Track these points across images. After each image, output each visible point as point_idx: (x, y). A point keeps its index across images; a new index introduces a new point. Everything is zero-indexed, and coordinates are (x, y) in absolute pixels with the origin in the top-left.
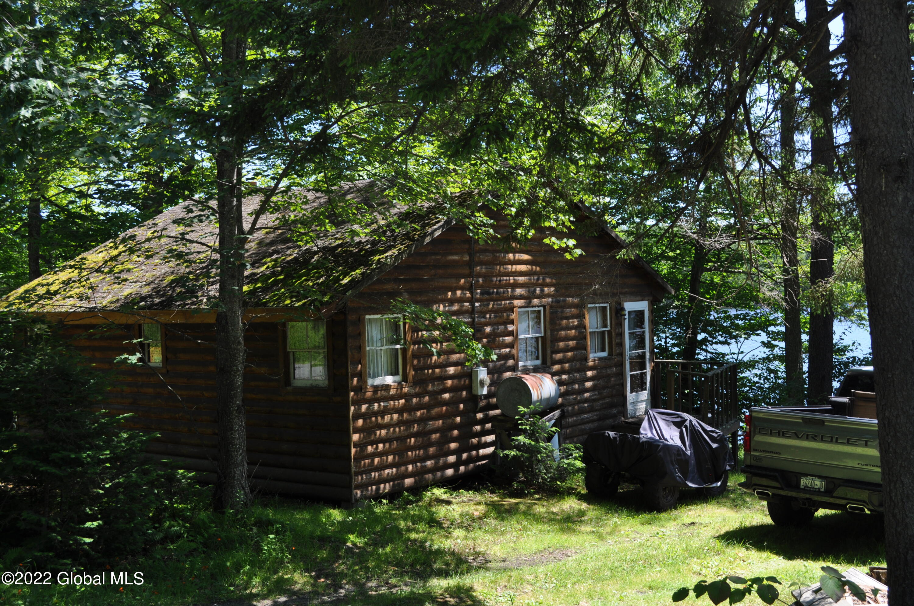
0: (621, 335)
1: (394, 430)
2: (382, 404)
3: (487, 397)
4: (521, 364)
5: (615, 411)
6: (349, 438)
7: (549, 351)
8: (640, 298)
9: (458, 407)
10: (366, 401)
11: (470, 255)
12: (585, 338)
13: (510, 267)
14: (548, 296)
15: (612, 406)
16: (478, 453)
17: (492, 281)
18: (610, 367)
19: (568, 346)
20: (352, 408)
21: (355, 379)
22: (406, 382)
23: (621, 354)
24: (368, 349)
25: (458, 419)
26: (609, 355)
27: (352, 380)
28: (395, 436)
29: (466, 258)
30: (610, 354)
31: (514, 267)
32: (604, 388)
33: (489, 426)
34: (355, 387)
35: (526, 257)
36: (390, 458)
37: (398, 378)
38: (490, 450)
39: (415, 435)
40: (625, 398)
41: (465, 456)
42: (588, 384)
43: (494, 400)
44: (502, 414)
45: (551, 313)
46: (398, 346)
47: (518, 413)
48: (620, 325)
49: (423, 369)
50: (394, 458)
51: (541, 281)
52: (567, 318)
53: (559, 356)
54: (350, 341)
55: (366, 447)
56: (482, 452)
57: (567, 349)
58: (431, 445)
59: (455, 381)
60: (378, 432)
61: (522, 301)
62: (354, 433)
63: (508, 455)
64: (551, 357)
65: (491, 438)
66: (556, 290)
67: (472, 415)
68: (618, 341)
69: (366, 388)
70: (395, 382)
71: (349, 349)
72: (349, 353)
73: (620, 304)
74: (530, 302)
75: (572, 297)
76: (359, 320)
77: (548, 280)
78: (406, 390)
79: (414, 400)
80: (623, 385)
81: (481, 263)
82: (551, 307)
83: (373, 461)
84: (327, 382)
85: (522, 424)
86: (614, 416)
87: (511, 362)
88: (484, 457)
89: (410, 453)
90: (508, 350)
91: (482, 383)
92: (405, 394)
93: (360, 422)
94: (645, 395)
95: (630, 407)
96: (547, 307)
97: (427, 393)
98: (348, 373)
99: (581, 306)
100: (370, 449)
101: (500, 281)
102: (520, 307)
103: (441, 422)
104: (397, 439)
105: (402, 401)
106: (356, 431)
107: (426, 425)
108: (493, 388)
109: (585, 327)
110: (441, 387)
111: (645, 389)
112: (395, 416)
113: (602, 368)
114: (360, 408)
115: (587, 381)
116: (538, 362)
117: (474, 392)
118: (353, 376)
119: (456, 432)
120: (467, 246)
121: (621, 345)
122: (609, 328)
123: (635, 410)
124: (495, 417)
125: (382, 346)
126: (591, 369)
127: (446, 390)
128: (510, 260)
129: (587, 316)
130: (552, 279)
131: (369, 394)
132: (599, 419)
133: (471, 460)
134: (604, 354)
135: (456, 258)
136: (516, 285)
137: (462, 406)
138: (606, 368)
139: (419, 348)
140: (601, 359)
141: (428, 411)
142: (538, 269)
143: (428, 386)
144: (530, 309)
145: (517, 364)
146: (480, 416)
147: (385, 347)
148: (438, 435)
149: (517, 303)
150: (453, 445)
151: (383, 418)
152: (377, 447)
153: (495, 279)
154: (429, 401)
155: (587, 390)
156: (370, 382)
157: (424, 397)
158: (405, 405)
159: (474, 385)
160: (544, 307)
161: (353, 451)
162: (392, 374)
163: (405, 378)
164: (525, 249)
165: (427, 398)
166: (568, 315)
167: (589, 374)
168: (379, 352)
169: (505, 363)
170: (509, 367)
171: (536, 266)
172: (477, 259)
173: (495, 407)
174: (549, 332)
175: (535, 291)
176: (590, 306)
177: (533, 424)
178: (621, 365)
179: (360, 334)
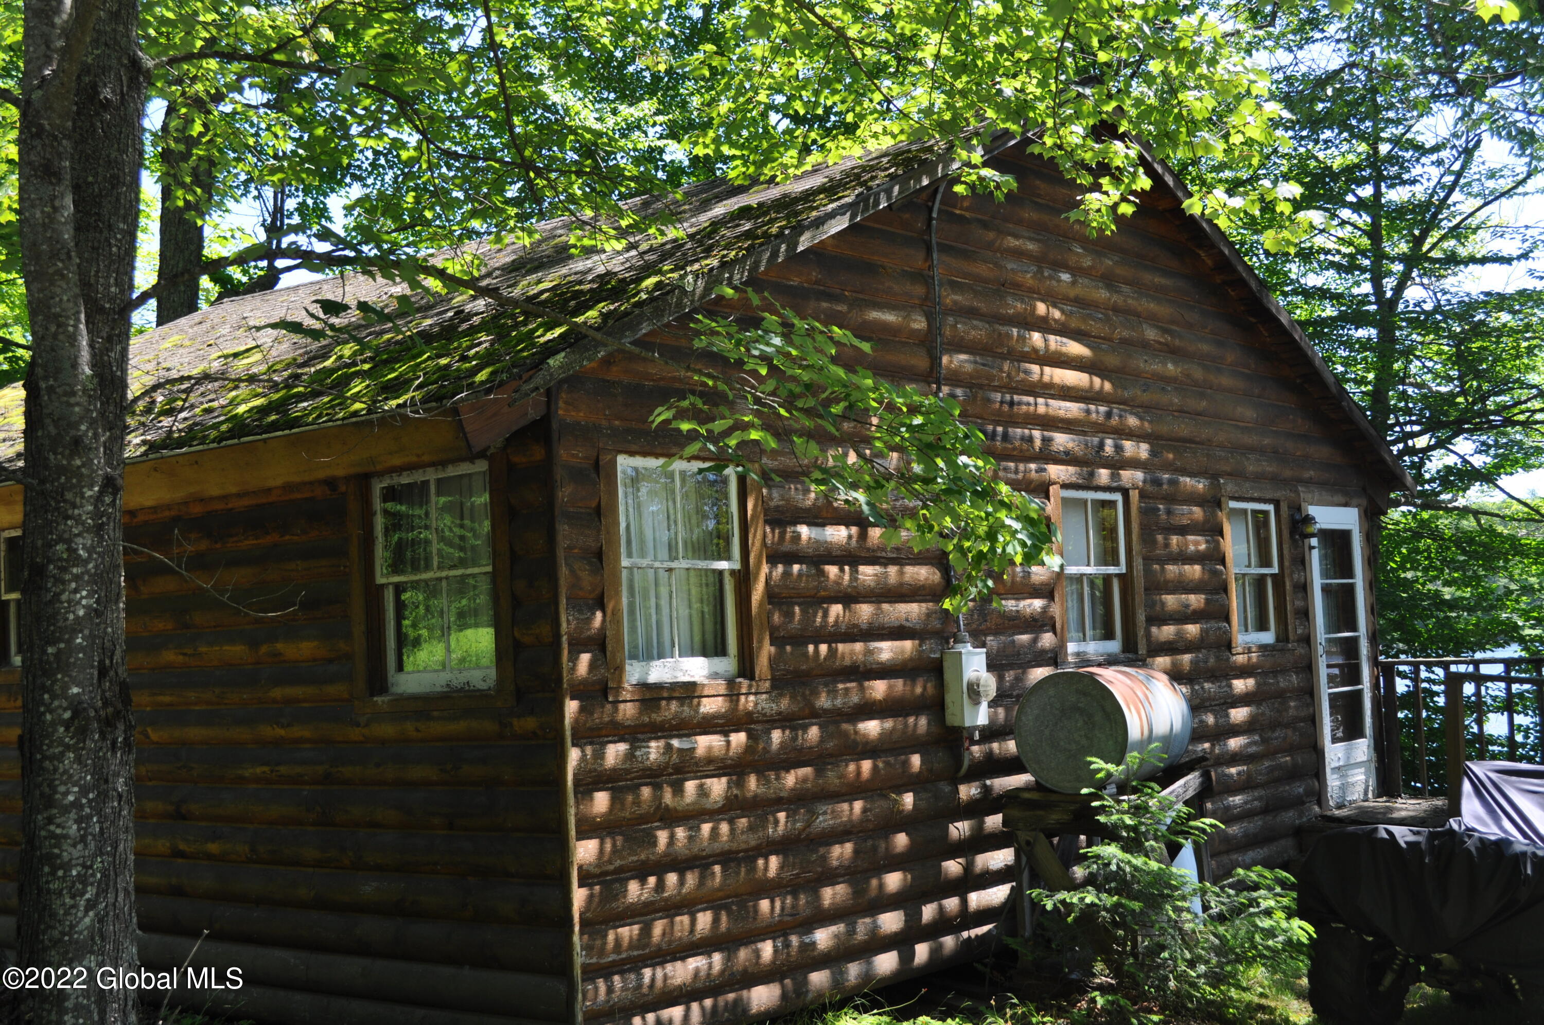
0: (1304, 588)
1: (715, 831)
2: (676, 743)
3: (991, 733)
4: (1072, 647)
5: (1299, 789)
6: (564, 852)
7: (1141, 617)
8: (1339, 498)
9: (906, 764)
10: (619, 732)
11: (929, 317)
12: (1225, 589)
13: (1035, 368)
14: (1134, 464)
15: (1293, 774)
16: (964, 902)
17: (989, 401)
18: (1284, 671)
19: (1187, 606)
20: (574, 755)
21: (585, 659)
22: (751, 677)
23: (1307, 640)
24: (625, 562)
25: (908, 799)
26: (1278, 639)
27: (574, 659)
28: (717, 848)
29: (919, 323)
30: (1282, 637)
31: (1047, 370)
32: (1274, 725)
33: (994, 821)
34: (584, 682)
35: (1075, 348)
36: (704, 920)
37: (727, 665)
38: (998, 894)
39: (780, 846)
40: (1319, 754)
41: (928, 912)
42: (1239, 714)
43: (1011, 746)
44: (1038, 786)
45: (1143, 512)
46: (723, 565)
47: (1089, 777)
48: (1302, 562)
49: (800, 639)
50: (716, 921)
51: (1115, 421)
52: (1183, 531)
53: (1167, 632)
54: (565, 533)
55: (624, 882)
56: (977, 899)
57: (1184, 617)
58: (830, 877)
59: (899, 684)
60: (662, 837)
61: (1071, 469)
62: (583, 835)
63: (1068, 906)
64: (1148, 634)
65: (1001, 858)
66: (1153, 453)
67: (947, 789)
68: (1299, 603)
69: (619, 688)
70: (714, 676)
71: (561, 554)
72: (563, 571)
73: (1299, 509)
74: (1092, 474)
75: (1192, 475)
76: (596, 466)
77: (1132, 421)
78: (748, 702)
79: (776, 736)
80: (1314, 721)
81: (959, 346)
82: (1143, 495)
83: (646, 931)
84: (493, 673)
85: (1102, 809)
86: (1298, 803)
87: (1047, 640)
88: (985, 915)
89: (765, 904)
90: (1037, 604)
91: (974, 692)
92: (749, 714)
93: (601, 801)
94: (1362, 748)
95: (1333, 782)
96: (1134, 495)
97: (815, 715)
98: (557, 636)
99: (1213, 502)
100: (634, 891)
101: (1012, 403)
102: (1065, 486)
103: (858, 805)
104: (727, 858)
105: (739, 739)
106: (588, 829)
107: (813, 814)
108: (1001, 711)
109: (1223, 562)
110: (855, 699)
111: (1361, 735)
112: (718, 787)
113: (1265, 674)
114: (600, 755)
115: (1234, 706)
116: (1114, 646)
117: (951, 720)
118: (578, 647)
119: (901, 840)
120: (919, 290)
121: (1305, 614)
122: (1275, 570)
123: (1344, 788)
124: (1013, 795)
125: (673, 558)
126: (1244, 672)
127: (869, 710)
128: (1035, 350)
129: (1227, 528)
130: (1141, 419)
131: (628, 711)
132: (1265, 811)
133: (944, 925)
134: (1268, 637)
135: (890, 317)
136: (1050, 423)
137: (916, 760)
138: (1275, 672)
139: (787, 574)
140: (1263, 648)
141: (819, 772)
142: (1108, 386)
143: (816, 693)
144: (1090, 495)
145: (1062, 646)
146: (968, 791)
147: (683, 564)
148: (849, 847)
149: (1055, 471)
150: (894, 880)
151: (678, 790)
152: (660, 886)
153: (998, 396)
154: (822, 740)
155: (1235, 730)
156: (634, 673)
157: (805, 728)
158: (749, 749)
159: (949, 698)
160: (1125, 492)
161: (579, 896)
162: (705, 654)
163: (746, 668)
164: (1074, 324)
165: (814, 732)
166: (1185, 522)
167: (1240, 685)
168: (663, 575)
169: (1035, 641)
170: (1043, 651)
171: (1103, 378)
172: (948, 332)
173: (1013, 766)
174: (1138, 563)
175: (1101, 445)
176: (1233, 504)
177: (1138, 810)
178: (1308, 668)
179: (598, 511)
